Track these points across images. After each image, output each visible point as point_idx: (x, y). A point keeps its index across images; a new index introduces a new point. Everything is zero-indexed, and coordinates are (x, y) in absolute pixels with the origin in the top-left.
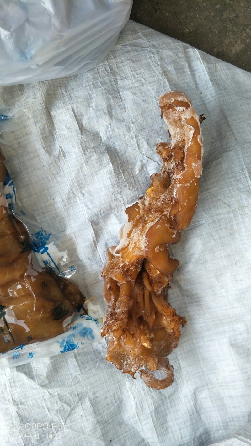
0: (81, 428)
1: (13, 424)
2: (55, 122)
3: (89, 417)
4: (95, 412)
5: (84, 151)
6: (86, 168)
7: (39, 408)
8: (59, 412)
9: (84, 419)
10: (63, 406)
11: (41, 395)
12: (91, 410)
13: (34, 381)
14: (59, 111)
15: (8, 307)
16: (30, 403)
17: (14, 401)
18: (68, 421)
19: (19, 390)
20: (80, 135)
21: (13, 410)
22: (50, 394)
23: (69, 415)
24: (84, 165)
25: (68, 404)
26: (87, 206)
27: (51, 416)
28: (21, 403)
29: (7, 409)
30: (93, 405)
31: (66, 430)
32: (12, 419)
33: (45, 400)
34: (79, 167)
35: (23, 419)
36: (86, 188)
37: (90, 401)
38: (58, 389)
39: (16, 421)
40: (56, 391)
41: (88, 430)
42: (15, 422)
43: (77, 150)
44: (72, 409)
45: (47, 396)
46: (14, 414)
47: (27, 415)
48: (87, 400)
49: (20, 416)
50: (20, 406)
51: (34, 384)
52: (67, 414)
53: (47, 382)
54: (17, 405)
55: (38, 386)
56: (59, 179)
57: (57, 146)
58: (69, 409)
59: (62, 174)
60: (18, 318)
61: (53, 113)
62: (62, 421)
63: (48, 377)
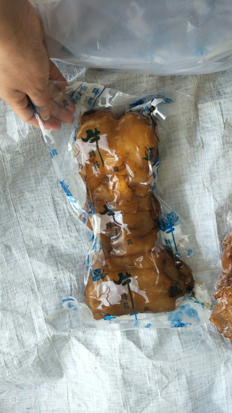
0: (175, 400)
1: (117, 385)
2: (200, 114)
3: (183, 392)
4: (189, 389)
5: (223, 145)
6: (222, 161)
7: (141, 375)
8: (158, 382)
9: (179, 393)
10: (162, 378)
11: (145, 365)
12: (186, 386)
13: (142, 351)
14: (206, 104)
15: (133, 276)
16: (135, 369)
17: (121, 365)
18: (164, 392)
19: (127, 356)
20: (223, 130)
21: (119, 372)
22: (154, 365)
23: (166, 387)
24: (221, 158)
25: (167, 377)
26: (214, 198)
27: (150, 385)
28: (127, 368)
29: (114, 371)
30: (188, 382)
31: (161, 400)
32: (116, 380)
33: (148, 369)
34: (215, 160)
35: (126, 383)
36: (217, 181)
37: (187, 378)
38: (161, 362)
39: (120, 383)
40: (159, 363)
41: (181, 403)
42: (118, 383)
43: (217, 143)
44: (169, 382)
45: (150, 367)
46: (120, 377)
47: (129, 379)
48: (184, 377)
49: (124, 379)
50: (126, 370)
51: (141, 354)
52: (165, 385)
53: (152, 354)
54: (123, 369)
55: (144, 356)
56: (193, 168)
57: (199, 137)
58: (167, 382)
59: (197, 163)
60: (141, 288)
61: (199, 106)
62: (159, 391)
63: (153, 349)
